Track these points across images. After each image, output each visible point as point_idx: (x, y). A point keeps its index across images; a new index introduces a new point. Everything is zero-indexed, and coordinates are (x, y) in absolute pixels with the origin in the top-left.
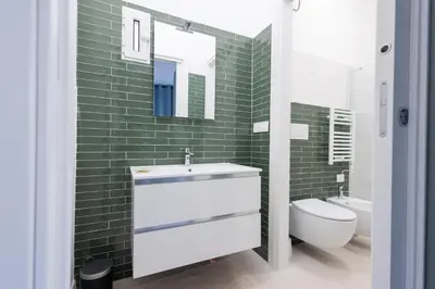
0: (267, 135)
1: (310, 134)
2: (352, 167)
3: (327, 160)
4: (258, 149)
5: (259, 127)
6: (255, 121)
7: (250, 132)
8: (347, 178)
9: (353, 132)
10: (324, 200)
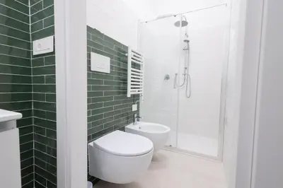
0: (51, 57)
1: (111, 67)
2: (142, 99)
3: (126, 93)
4: (41, 79)
5: (40, 46)
6: (36, 37)
7: (29, 54)
8: (138, 107)
9: (142, 70)
10: (123, 129)
